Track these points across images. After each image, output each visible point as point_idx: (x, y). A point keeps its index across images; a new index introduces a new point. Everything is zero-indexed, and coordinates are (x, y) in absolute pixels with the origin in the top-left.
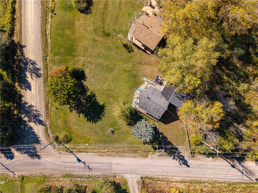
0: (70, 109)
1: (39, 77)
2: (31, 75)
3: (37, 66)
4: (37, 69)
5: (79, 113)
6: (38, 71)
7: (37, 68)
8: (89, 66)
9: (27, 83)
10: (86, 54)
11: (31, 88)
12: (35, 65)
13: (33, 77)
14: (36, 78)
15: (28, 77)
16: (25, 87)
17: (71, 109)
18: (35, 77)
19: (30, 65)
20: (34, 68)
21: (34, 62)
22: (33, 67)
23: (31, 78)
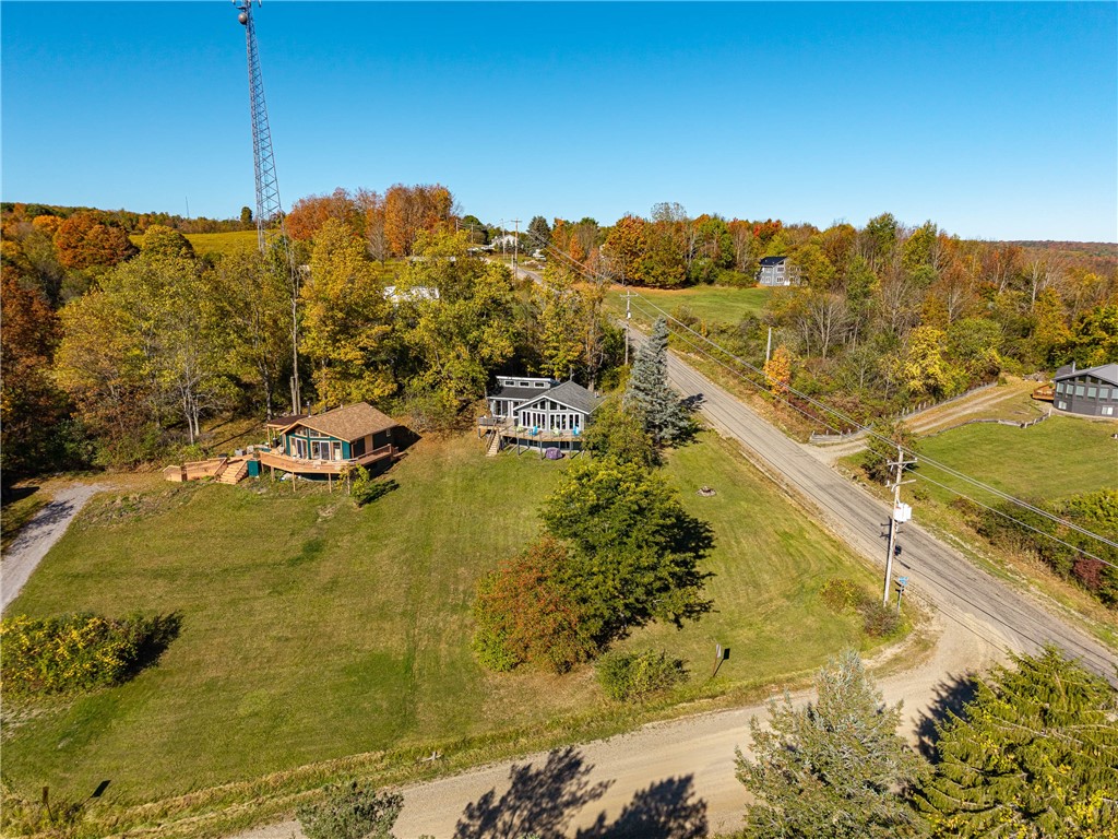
0: (698, 612)
1: (578, 763)
2: (575, 801)
3: (503, 787)
4: (524, 784)
5: (698, 578)
6: (538, 774)
7: (515, 785)
9: (648, 812)
11: (670, 781)
12: (496, 802)
13: (589, 788)
14: (588, 771)
15: (602, 818)
16: (686, 818)
17: (698, 608)
18: (584, 779)
19: (500, 825)
20: (519, 798)
21: (477, 813)
22: (514, 809)
23: (595, 795)
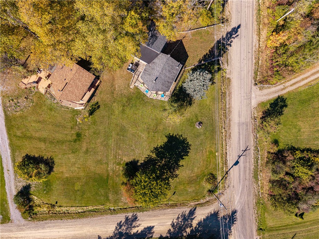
1: (137, 218)
2: (134, 227)
3: (123, 220)
4: (127, 220)
5: (179, 166)
6: (130, 219)
7: (125, 220)
8: (119, 157)
9: (145, 232)
10: (105, 162)
11: (151, 226)
12: (122, 224)
13: (137, 224)
14: (138, 221)
15: (138, 231)
16: (150, 234)
17: (175, 176)
18: (137, 222)
19: (122, 229)
20: (126, 224)
21: (119, 225)
22: (125, 226)
23: (138, 227)
